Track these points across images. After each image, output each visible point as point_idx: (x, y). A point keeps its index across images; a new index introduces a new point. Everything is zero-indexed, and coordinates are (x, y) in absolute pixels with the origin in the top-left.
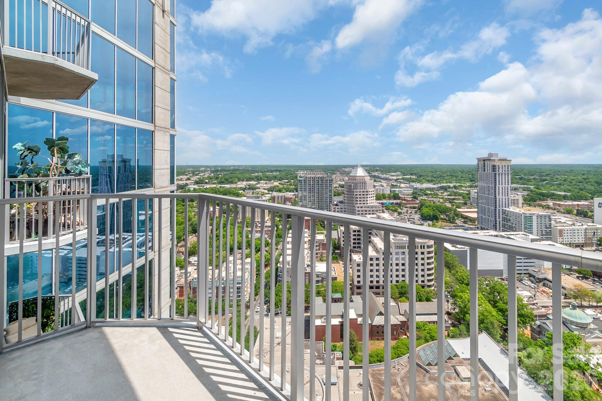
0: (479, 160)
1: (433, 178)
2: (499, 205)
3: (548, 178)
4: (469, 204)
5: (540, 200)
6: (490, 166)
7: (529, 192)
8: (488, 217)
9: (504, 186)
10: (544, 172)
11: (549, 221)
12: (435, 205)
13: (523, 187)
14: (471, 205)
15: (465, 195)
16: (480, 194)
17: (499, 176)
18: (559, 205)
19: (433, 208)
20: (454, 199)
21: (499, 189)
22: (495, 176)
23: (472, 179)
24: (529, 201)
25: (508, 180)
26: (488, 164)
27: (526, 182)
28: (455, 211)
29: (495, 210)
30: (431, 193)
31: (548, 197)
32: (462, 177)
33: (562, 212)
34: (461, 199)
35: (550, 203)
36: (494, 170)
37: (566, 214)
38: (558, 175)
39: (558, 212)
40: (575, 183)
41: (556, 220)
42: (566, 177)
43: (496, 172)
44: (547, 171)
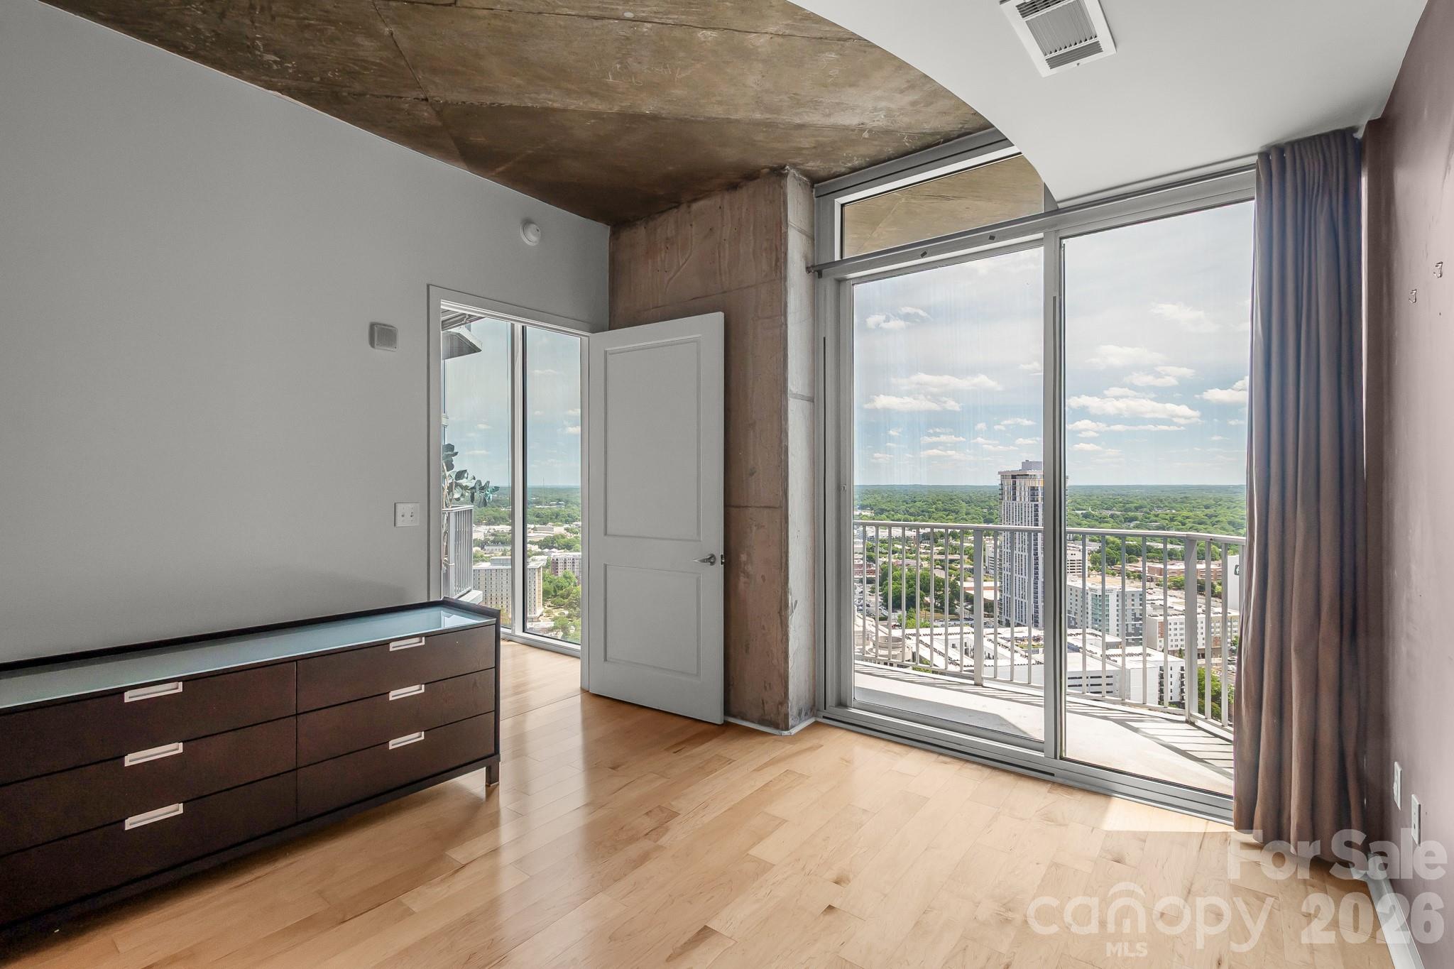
0: (1004, 475)
1: (907, 516)
3: (1139, 514)
5: (1124, 560)
6: (1027, 489)
7: (1102, 544)
8: (1021, 599)
10: (1132, 502)
11: (1141, 605)
12: (913, 574)
14: (988, 572)
16: (1006, 550)
18: (1162, 572)
19: (907, 582)
20: (951, 561)
22: (1037, 510)
23: (988, 517)
24: (1103, 564)
26: (1023, 484)
28: (954, 586)
29: (1036, 583)
30: (904, 549)
31: (1138, 555)
32: (967, 514)
33: (1165, 586)
34: (966, 560)
35: (1142, 565)
36: (1034, 498)
37: (1174, 589)
38: (1159, 507)
39: (1158, 585)
40: (1191, 525)
41: (1153, 602)
42: (1174, 511)
43: (1038, 501)
44: (1137, 500)
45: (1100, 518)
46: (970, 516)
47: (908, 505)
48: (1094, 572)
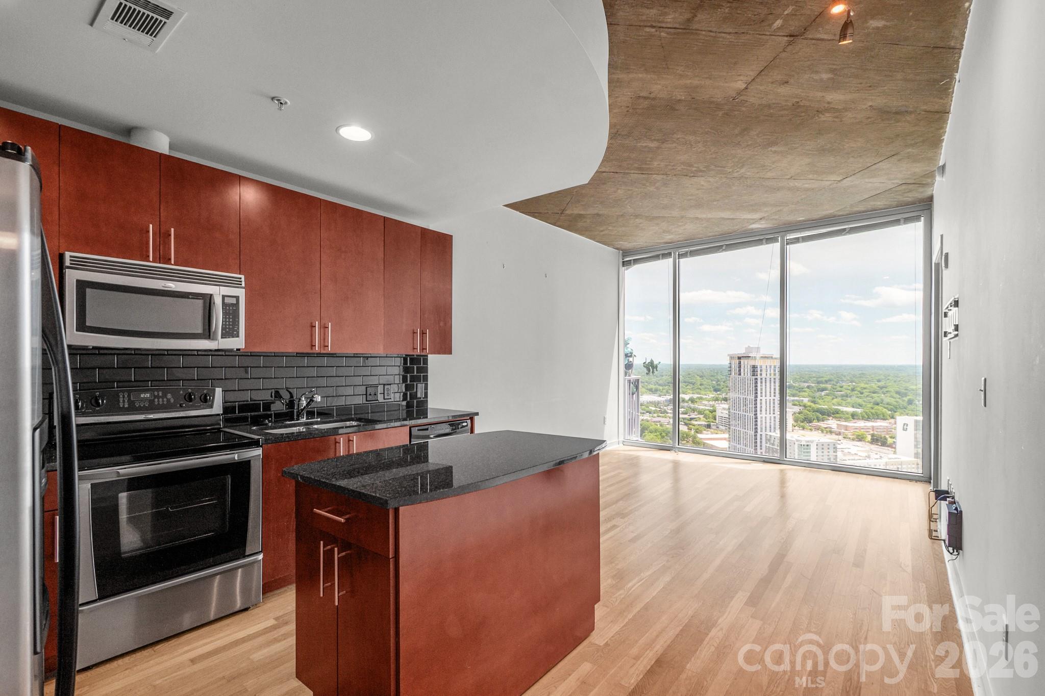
0: (732, 358)
1: (657, 386)
2: (762, 429)
3: (829, 386)
4: (714, 427)
5: (818, 420)
6: (749, 367)
7: (801, 408)
8: (744, 447)
9: (768, 398)
10: (822, 377)
11: (834, 452)
12: (664, 428)
13: (793, 401)
14: (718, 427)
15: (708, 412)
16: (733, 411)
17: (761, 382)
18: (846, 428)
19: (661, 434)
20: (691, 419)
21: (761, 403)
22: (756, 383)
23: (716, 387)
24: (802, 422)
25: (775, 389)
26: (746, 363)
27: (797, 392)
28: (695, 437)
29: (756, 436)
30: (656, 410)
31: (829, 416)
32: (701, 385)
33: (850, 438)
34: (702, 418)
35: (832, 423)
36: (754, 374)
37: (857, 441)
38: (842, 381)
39: (844, 438)
40: (868, 394)
41: (843, 450)
42: (854, 384)
43: (757, 376)
44: (827, 375)
45: (800, 388)
46: (703, 386)
47: (657, 379)
48: (796, 428)
